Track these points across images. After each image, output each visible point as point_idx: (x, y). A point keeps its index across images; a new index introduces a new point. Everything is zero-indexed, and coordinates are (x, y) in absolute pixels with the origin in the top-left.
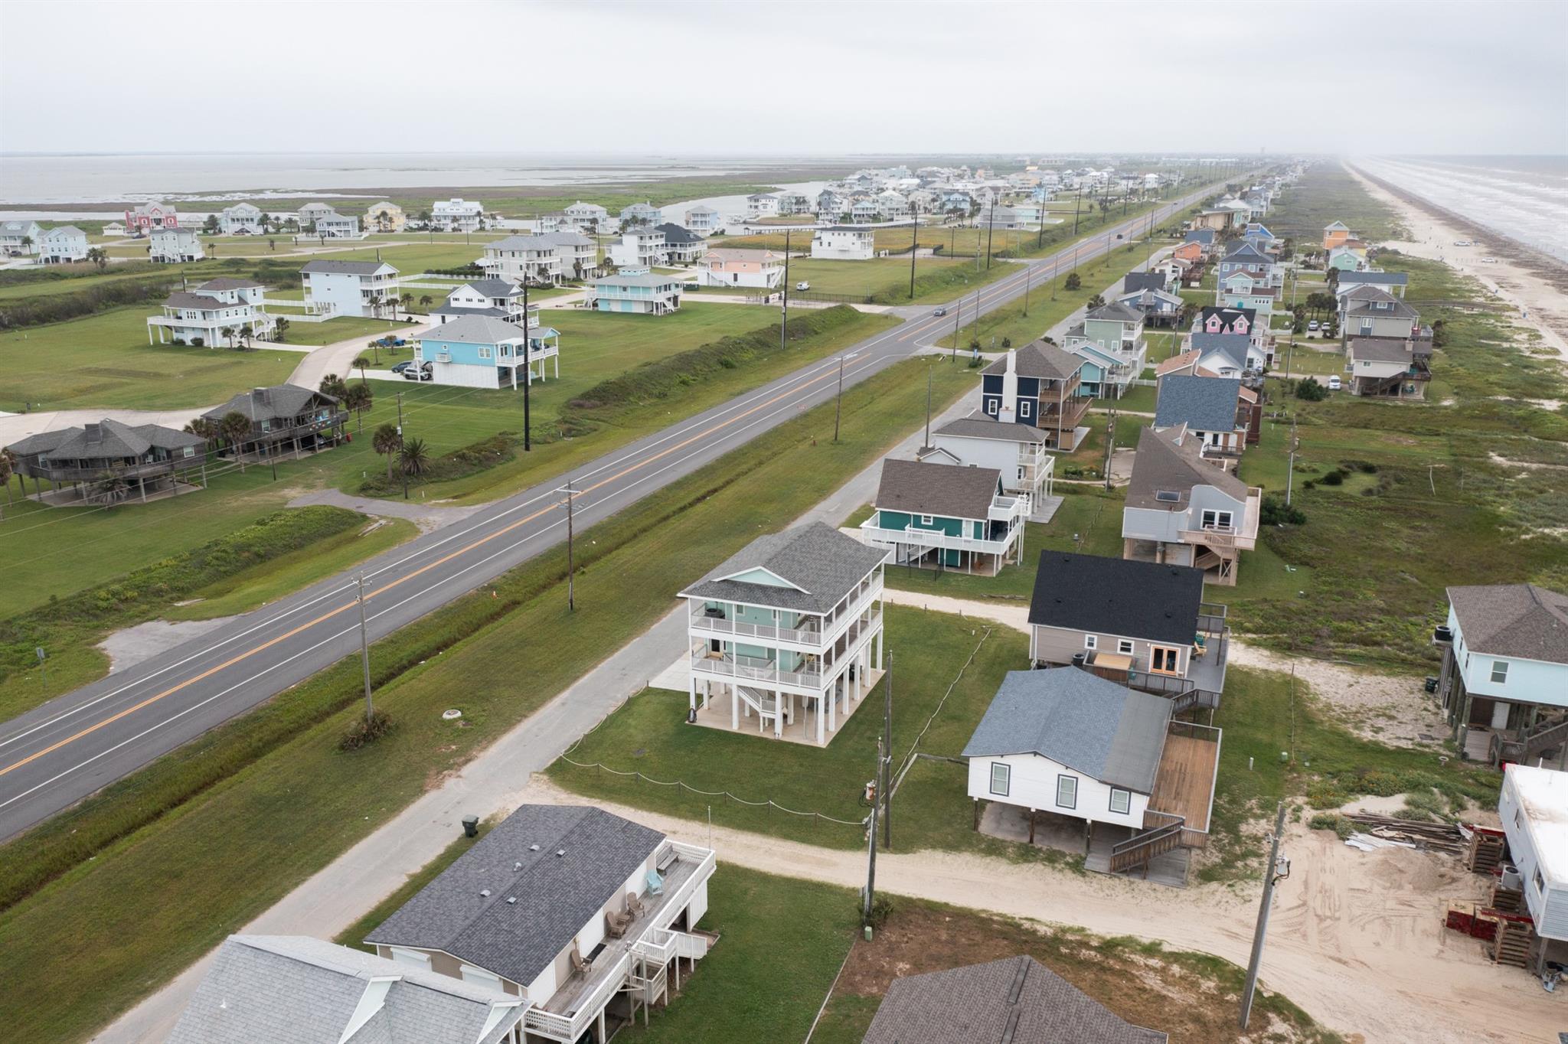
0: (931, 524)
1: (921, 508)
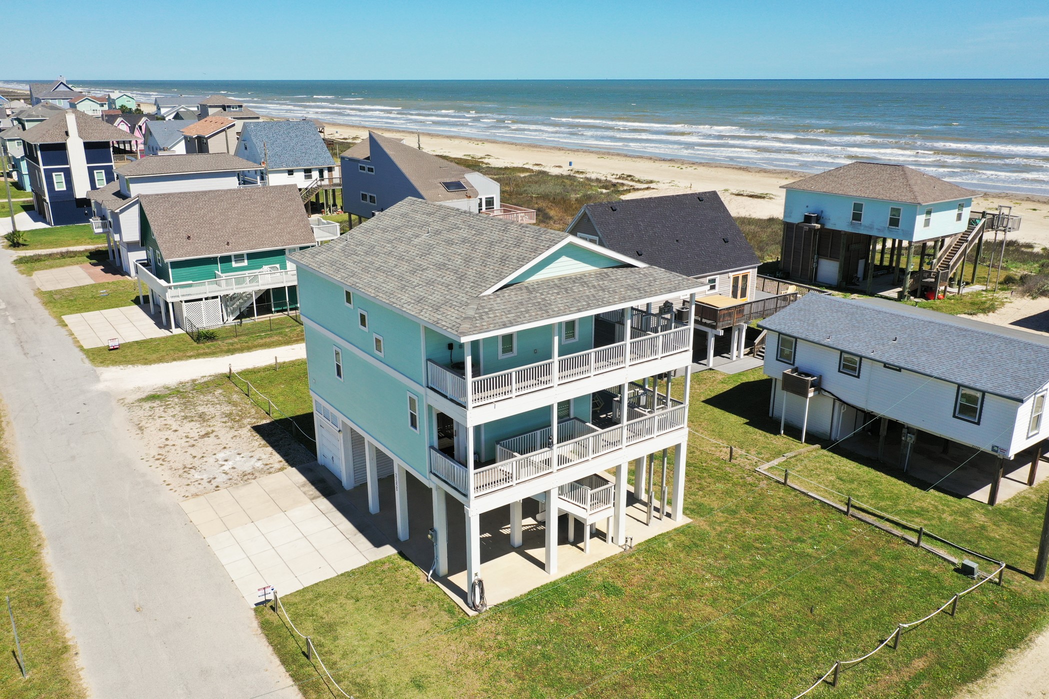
0: (245, 263)
1: (229, 246)
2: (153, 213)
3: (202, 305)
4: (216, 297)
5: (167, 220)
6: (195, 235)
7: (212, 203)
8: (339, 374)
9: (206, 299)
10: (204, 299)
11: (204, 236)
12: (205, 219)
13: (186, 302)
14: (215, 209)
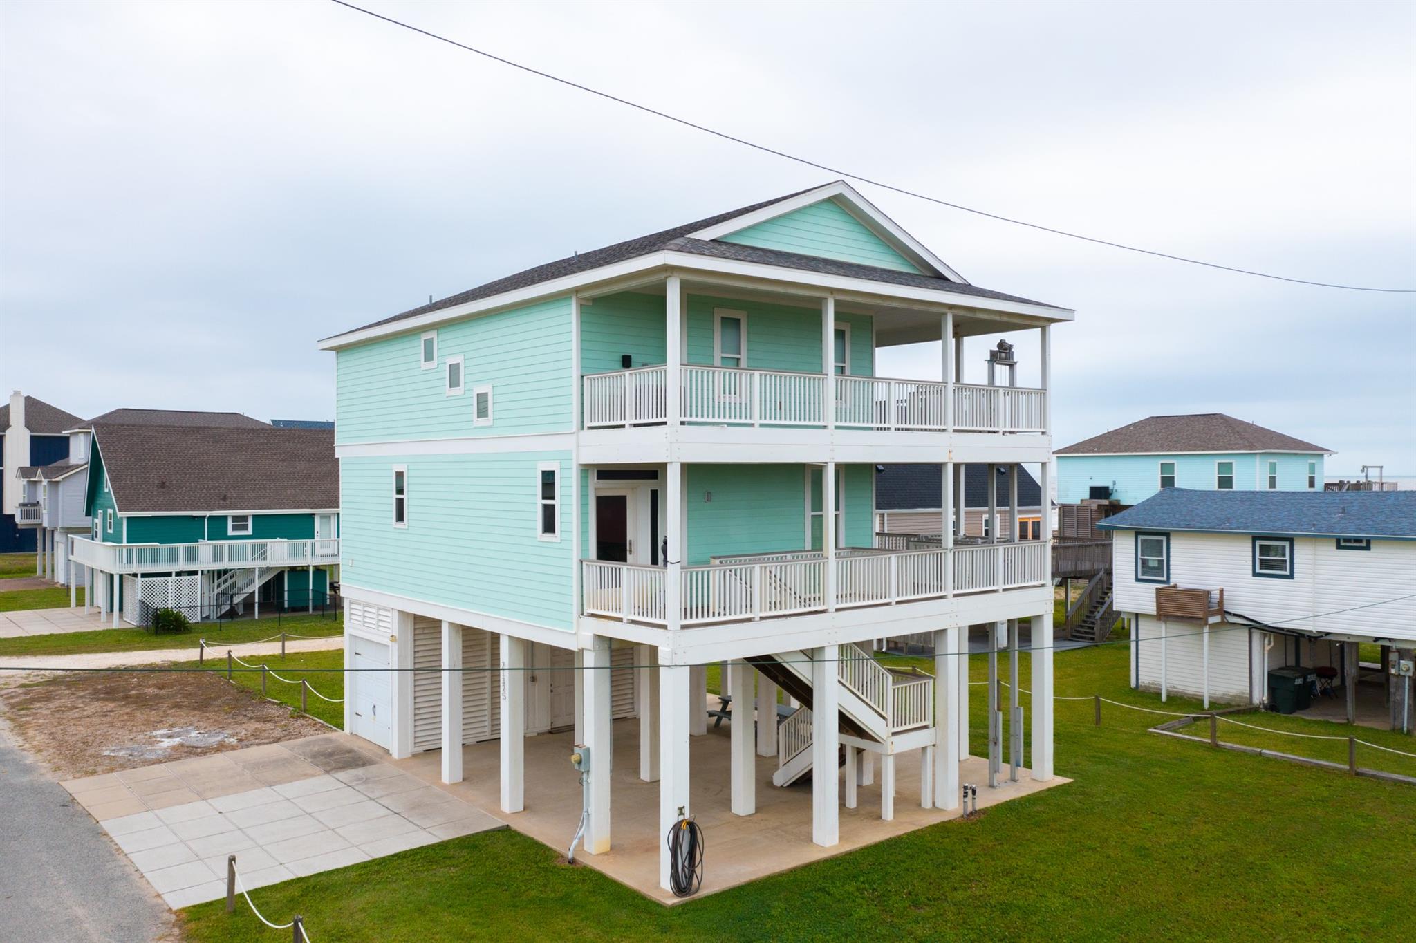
0: (250, 532)
1: (225, 502)
2: (112, 448)
3: (170, 584)
4: (195, 573)
5: (133, 460)
6: (174, 482)
7: (206, 443)
8: (400, 517)
9: (179, 574)
10: (174, 574)
11: (188, 484)
12: (192, 462)
13: (144, 575)
14: (211, 452)
